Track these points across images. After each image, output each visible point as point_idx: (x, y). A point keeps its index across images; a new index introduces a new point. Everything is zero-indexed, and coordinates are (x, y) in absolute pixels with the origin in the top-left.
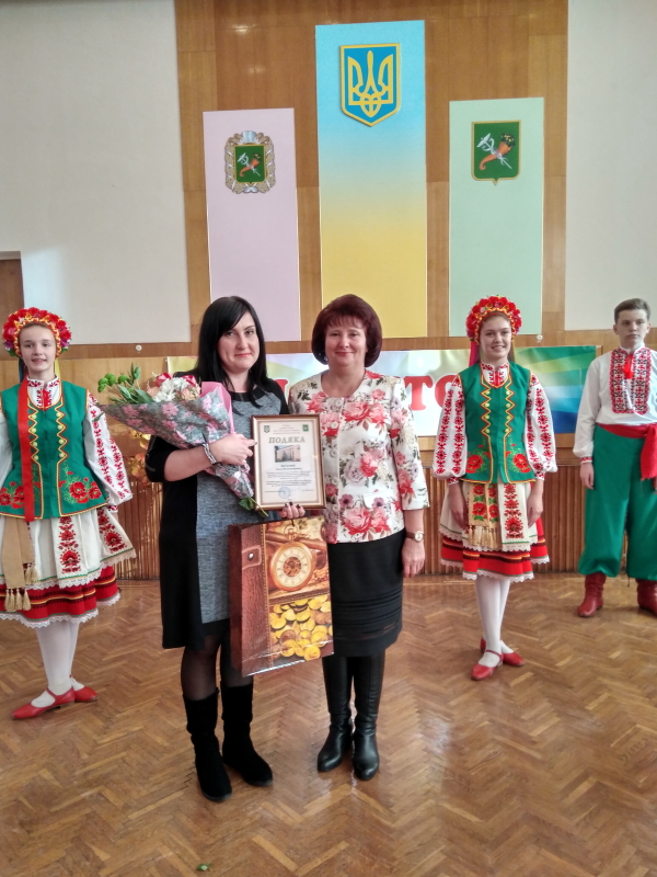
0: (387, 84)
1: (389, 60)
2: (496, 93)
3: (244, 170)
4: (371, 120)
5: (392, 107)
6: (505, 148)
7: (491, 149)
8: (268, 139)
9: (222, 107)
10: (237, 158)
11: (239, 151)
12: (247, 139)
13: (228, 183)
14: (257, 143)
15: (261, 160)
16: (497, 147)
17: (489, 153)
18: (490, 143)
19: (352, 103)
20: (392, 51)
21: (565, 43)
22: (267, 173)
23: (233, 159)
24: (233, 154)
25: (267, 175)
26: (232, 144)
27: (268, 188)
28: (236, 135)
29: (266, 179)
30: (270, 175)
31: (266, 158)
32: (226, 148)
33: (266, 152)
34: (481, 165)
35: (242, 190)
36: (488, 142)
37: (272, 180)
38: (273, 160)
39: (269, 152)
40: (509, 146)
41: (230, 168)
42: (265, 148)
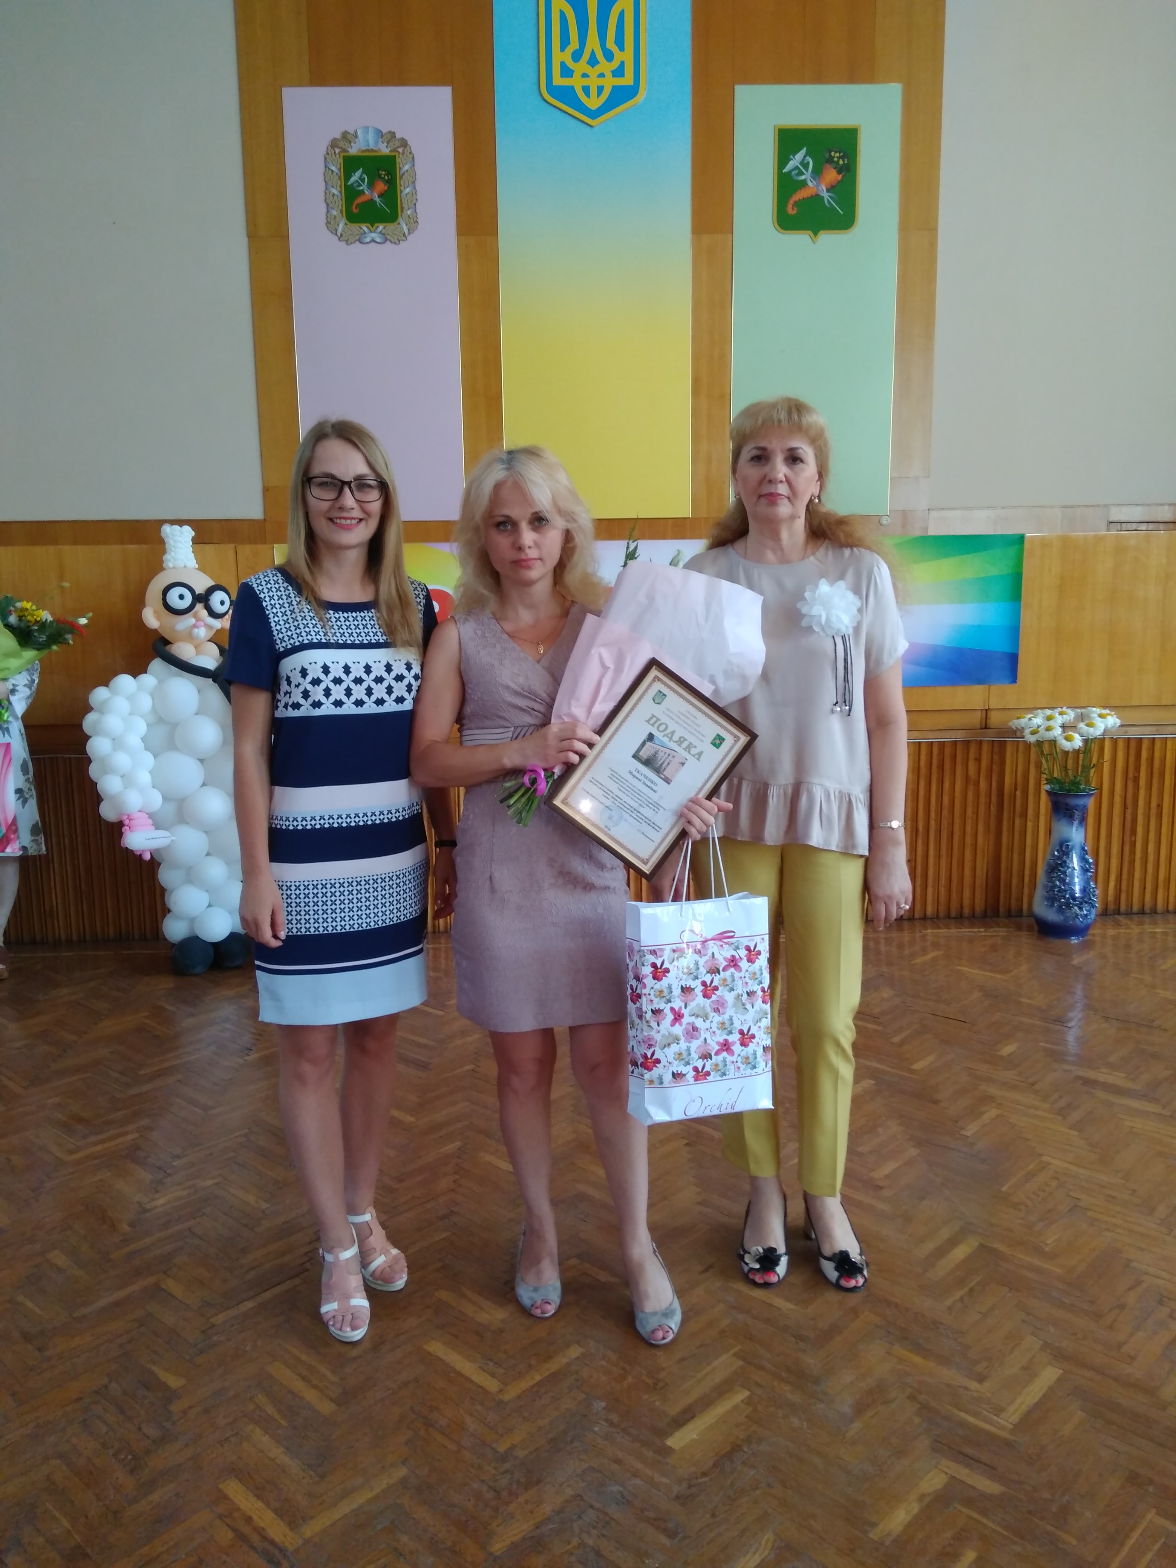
0: (622, 48)
1: (625, 3)
2: (815, 73)
3: (360, 200)
4: (595, 114)
6: (831, 175)
7: (807, 176)
8: (404, 143)
9: (317, 78)
10: (348, 177)
11: (351, 164)
12: (366, 142)
13: (330, 224)
14: (384, 150)
15: (392, 182)
16: (817, 173)
17: (804, 184)
18: (806, 166)
19: (558, 80)
22: (402, 208)
23: (340, 179)
24: (340, 169)
25: (402, 211)
26: (337, 151)
27: (404, 235)
28: (345, 135)
29: (400, 220)
30: (409, 212)
31: (401, 177)
32: (325, 158)
33: (400, 169)
34: (790, 206)
35: (357, 238)
36: (802, 163)
37: (412, 221)
38: (414, 182)
39: (406, 167)
40: (839, 172)
41: (334, 194)
42: (398, 160)
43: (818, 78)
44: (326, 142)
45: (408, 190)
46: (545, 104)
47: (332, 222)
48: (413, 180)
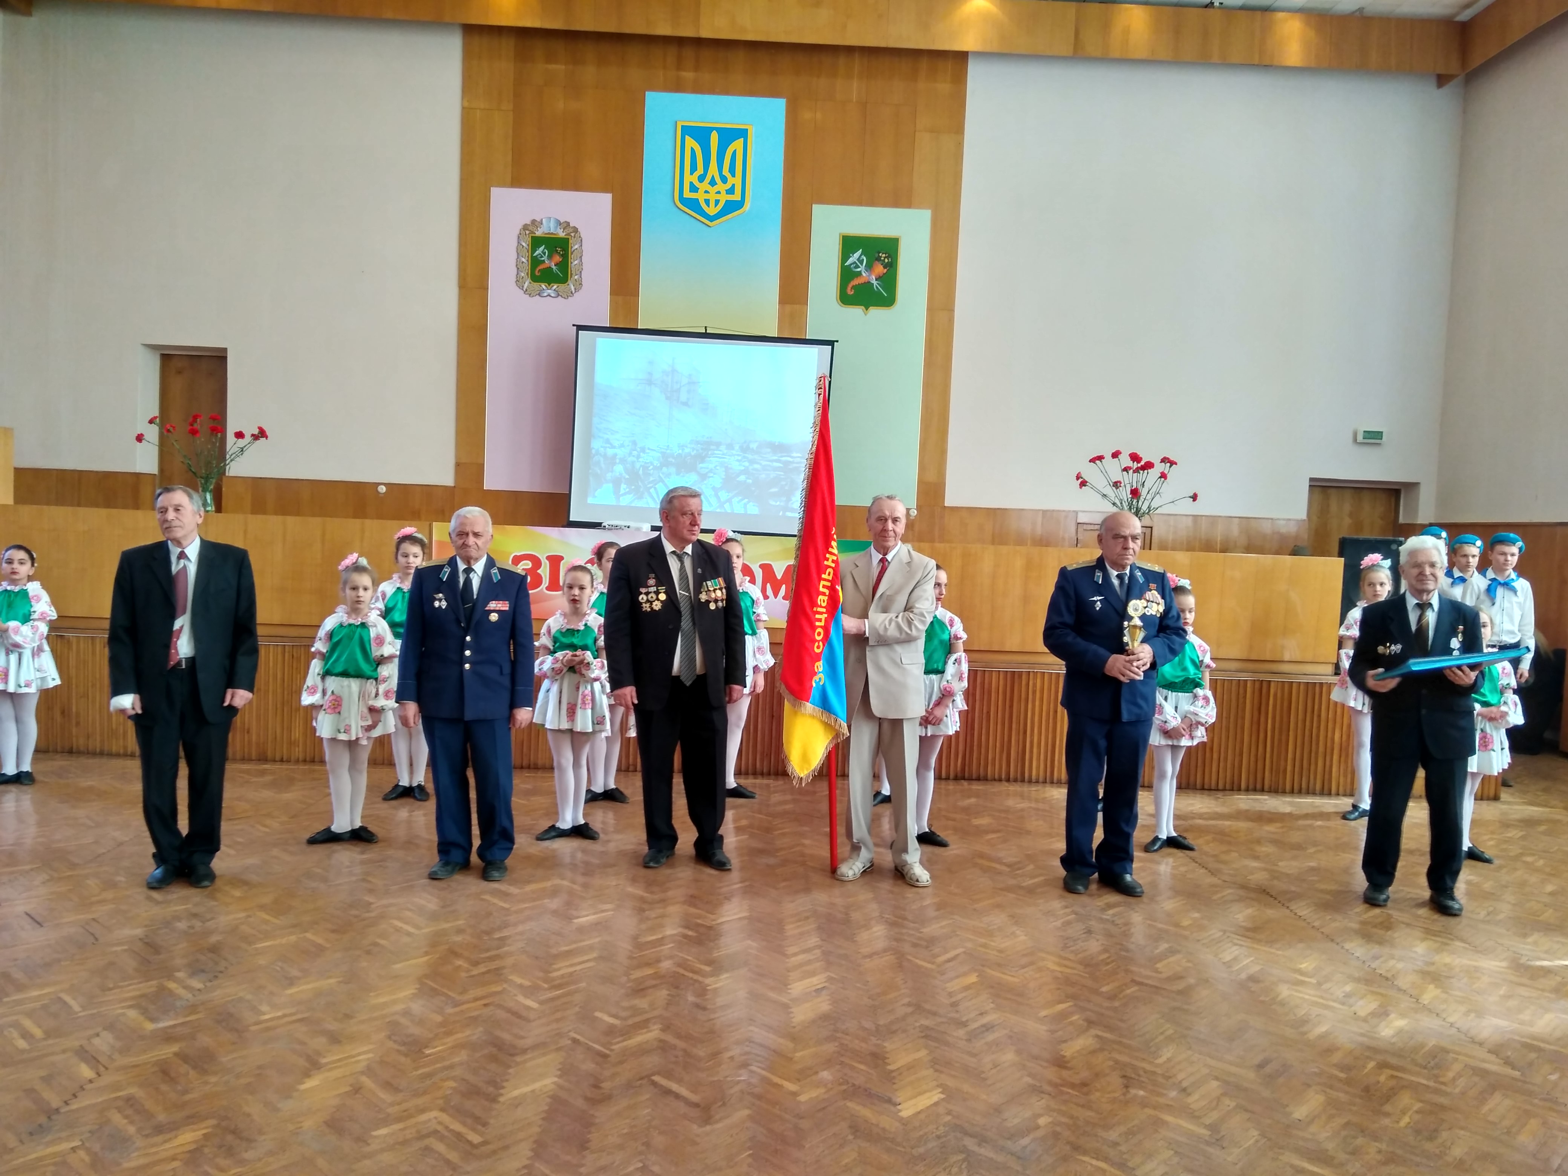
0: (733, 176)
1: (738, 145)
2: (870, 199)
3: (541, 267)
4: (712, 219)
5: (740, 204)
6: (879, 269)
7: (862, 268)
8: (576, 230)
9: (517, 182)
10: (534, 251)
11: (536, 242)
12: (548, 228)
13: (519, 282)
14: (562, 234)
15: (565, 256)
16: (869, 267)
17: (860, 273)
18: (861, 262)
19: (687, 194)
20: (743, 134)
21: (960, 145)
22: (571, 274)
23: (528, 252)
24: (528, 245)
25: (571, 277)
26: (527, 232)
27: (572, 292)
28: (534, 222)
29: (569, 281)
30: (576, 277)
31: (572, 254)
32: (519, 237)
33: (572, 247)
34: (849, 288)
35: (538, 292)
36: (858, 260)
37: (578, 283)
38: (581, 257)
39: (576, 247)
40: (885, 267)
41: (523, 262)
42: (570, 241)
43: (872, 202)
44: (520, 226)
45: (576, 262)
46: (676, 209)
47: (521, 280)
48: (579, 255)
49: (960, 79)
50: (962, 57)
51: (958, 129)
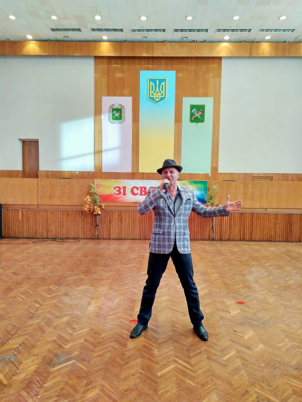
1: (163, 83)
3: (115, 116)
4: (157, 102)
5: (164, 98)
6: (200, 113)
8: (123, 106)
10: (113, 112)
11: (113, 110)
12: (116, 106)
13: (109, 120)
14: (120, 108)
15: (121, 113)
16: (197, 112)
17: (195, 114)
18: (195, 111)
19: (151, 96)
20: (165, 80)
21: (220, 81)
22: (122, 117)
24: (111, 111)
26: (111, 107)
27: (123, 122)
28: (113, 105)
29: (122, 119)
32: (109, 109)
34: (193, 118)
35: (114, 122)
37: (124, 120)
39: (123, 111)
40: (202, 112)
41: (110, 115)
42: (122, 109)
43: (198, 96)
44: (109, 106)
45: (123, 114)
46: (148, 100)
49: (220, 64)
50: (220, 58)
51: (220, 76)
